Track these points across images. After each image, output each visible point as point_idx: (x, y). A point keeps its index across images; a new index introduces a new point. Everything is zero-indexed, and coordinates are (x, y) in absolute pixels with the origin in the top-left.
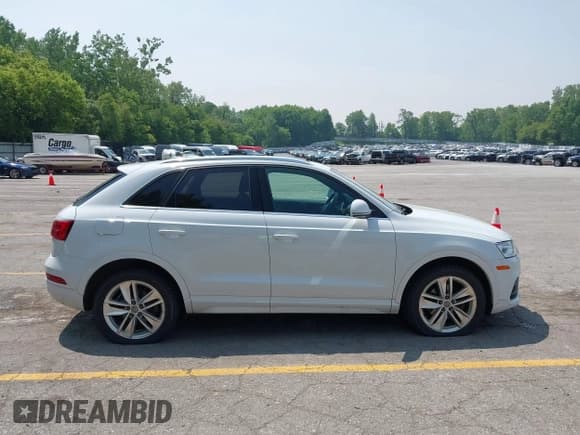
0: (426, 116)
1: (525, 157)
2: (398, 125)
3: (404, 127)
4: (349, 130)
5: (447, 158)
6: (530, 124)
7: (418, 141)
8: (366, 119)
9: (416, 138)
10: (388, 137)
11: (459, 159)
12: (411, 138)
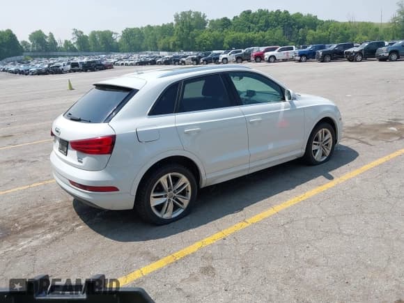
0: (94, 34)
1: (174, 60)
2: (73, 41)
3: (78, 42)
4: (33, 46)
5: (122, 64)
6: (164, 37)
7: (91, 53)
8: (46, 37)
9: (89, 51)
10: (68, 51)
11: (132, 64)
12: (85, 51)
